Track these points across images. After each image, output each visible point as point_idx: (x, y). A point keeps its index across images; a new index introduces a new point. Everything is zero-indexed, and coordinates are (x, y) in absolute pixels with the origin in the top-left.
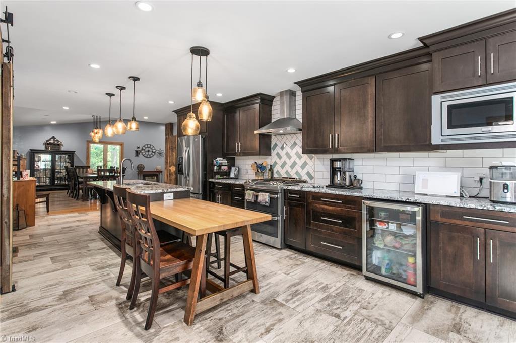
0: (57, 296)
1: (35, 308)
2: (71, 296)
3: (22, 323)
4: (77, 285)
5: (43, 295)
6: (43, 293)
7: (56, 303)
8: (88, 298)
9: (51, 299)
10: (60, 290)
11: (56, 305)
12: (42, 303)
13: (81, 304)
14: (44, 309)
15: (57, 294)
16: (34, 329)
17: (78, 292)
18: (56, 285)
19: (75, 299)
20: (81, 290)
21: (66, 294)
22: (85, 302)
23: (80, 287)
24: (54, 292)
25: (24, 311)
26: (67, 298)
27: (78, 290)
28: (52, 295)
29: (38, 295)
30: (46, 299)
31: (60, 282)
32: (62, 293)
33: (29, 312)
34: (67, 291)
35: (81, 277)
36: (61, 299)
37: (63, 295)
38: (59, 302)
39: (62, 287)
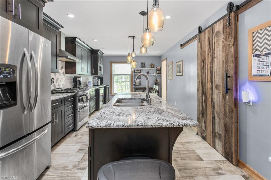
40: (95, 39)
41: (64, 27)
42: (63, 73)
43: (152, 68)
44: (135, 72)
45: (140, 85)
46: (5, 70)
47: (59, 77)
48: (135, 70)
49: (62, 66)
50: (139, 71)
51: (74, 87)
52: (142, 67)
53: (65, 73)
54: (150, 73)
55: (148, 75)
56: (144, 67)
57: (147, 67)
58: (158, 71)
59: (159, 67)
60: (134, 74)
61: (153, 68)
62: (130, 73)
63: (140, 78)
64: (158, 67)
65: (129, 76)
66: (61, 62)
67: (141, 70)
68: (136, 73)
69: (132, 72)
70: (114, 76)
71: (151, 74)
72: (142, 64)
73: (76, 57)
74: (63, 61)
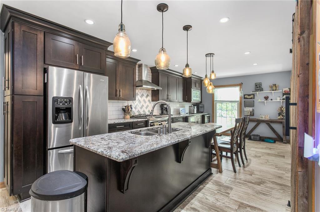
0: (264, 184)
1: (277, 185)
2: (258, 181)
3: (284, 182)
4: (250, 185)
5: (271, 190)
6: (270, 191)
7: (267, 181)
8: (253, 175)
9: (268, 185)
10: (261, 187)
11: (267, 180)
12: (273, 185)
13: (258, 175)
14: (273, 182)
15: (264, 186)
16: (279, 177)
17: (254, 180)
18: (261, 192)
19: (258, 178)
20: (252, 181)
21: (259, 183)
22: (255, 175)
23: (250, 183)
24: (264, 188)
25: (283, 187)
26: (261, 181)
27: (253, 181)
28: (267, 187)
29: (274, 192)
30: (271, 186)
31: (257, 193)
32: (261, 185)
33: (281, 185)
34: (258, 185)
35: (244, 189)
36: (264, 182)
37: (261, 184)
38: (265, 181)
39: (259, 189)
40: (176, 65)
41: (140, 60)
42: (149, 101)
43: (273, 91)
44: (245, 98)
45: (253, 115)
46: (63, 100)
47: (144, 104)
48: (245, 95)
49: (148, 95)
50: (252, 96)
51: (161, 114)
52: (256, 90)
53: (151, 101)
54: (270, 98)
55: (265, 101)
56: (259, 90)
57: (263, 90)
58: (285, 95)
59: (287, 89)
60: (243, 100)
61: (276, 90)
62: (238, 99)
63: (254, 106)
64: (284, 90)
65: (237, 104)
66: (146, 91)
67: (254, 95)
68: (247, 98)
69: (241, 98)
70: (217, 103)
71: (271, 100)
72: (256, 86)
73: (159, 86)
74: (149, 90)
